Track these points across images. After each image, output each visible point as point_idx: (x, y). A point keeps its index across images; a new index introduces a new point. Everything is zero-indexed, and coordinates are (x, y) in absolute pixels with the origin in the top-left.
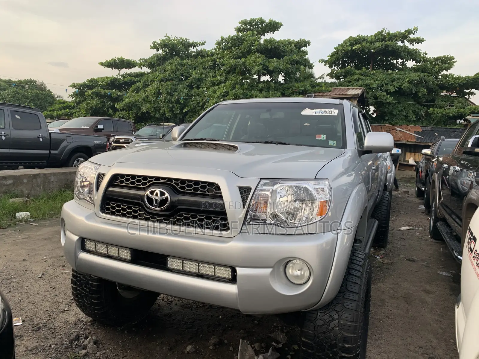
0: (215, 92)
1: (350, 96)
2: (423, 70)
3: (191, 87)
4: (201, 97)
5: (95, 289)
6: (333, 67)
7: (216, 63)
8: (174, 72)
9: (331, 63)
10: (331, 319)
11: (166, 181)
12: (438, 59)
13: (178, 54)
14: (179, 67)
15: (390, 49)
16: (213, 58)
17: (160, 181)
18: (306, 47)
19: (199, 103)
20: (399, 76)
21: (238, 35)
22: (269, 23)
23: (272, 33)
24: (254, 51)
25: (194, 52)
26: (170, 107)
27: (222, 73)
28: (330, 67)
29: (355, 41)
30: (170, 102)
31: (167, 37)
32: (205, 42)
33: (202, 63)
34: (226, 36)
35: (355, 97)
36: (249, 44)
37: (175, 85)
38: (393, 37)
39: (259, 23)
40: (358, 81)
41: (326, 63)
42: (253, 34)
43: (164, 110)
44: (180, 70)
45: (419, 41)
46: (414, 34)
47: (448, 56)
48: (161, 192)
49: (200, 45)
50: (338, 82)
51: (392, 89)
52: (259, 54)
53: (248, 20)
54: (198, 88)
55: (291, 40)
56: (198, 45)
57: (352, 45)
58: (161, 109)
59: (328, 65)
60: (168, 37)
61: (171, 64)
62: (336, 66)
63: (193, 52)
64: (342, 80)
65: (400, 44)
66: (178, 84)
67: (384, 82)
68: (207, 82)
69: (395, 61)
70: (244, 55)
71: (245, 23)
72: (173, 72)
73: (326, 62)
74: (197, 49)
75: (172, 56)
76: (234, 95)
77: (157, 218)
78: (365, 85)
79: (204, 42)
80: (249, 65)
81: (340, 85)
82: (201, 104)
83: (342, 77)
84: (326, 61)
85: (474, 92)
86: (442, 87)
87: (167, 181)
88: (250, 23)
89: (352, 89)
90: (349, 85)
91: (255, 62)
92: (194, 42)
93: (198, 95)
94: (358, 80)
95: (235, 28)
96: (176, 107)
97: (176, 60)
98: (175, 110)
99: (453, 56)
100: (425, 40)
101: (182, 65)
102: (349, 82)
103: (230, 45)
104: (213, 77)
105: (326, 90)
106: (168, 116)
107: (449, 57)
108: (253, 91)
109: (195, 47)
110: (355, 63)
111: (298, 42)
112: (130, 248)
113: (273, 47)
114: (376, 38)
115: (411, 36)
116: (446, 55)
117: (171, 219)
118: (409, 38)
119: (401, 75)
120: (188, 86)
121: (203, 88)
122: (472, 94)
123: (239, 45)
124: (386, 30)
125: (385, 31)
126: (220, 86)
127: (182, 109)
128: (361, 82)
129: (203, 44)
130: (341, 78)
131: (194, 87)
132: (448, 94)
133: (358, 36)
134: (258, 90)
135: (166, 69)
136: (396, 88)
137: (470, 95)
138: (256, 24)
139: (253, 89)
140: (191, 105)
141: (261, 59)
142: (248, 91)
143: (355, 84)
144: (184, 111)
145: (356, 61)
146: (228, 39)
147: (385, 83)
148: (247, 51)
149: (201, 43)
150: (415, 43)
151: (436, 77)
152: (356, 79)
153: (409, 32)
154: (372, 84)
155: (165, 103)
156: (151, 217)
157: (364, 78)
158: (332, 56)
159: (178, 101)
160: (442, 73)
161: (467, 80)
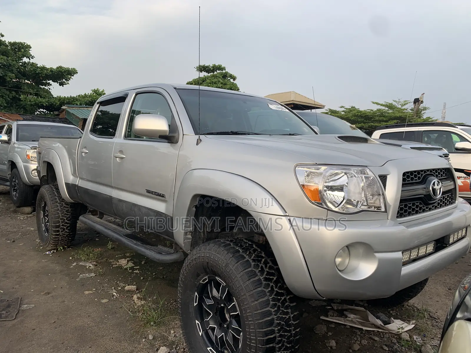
99: (30, 45)
160: (24, 61)
161: (51, 71)
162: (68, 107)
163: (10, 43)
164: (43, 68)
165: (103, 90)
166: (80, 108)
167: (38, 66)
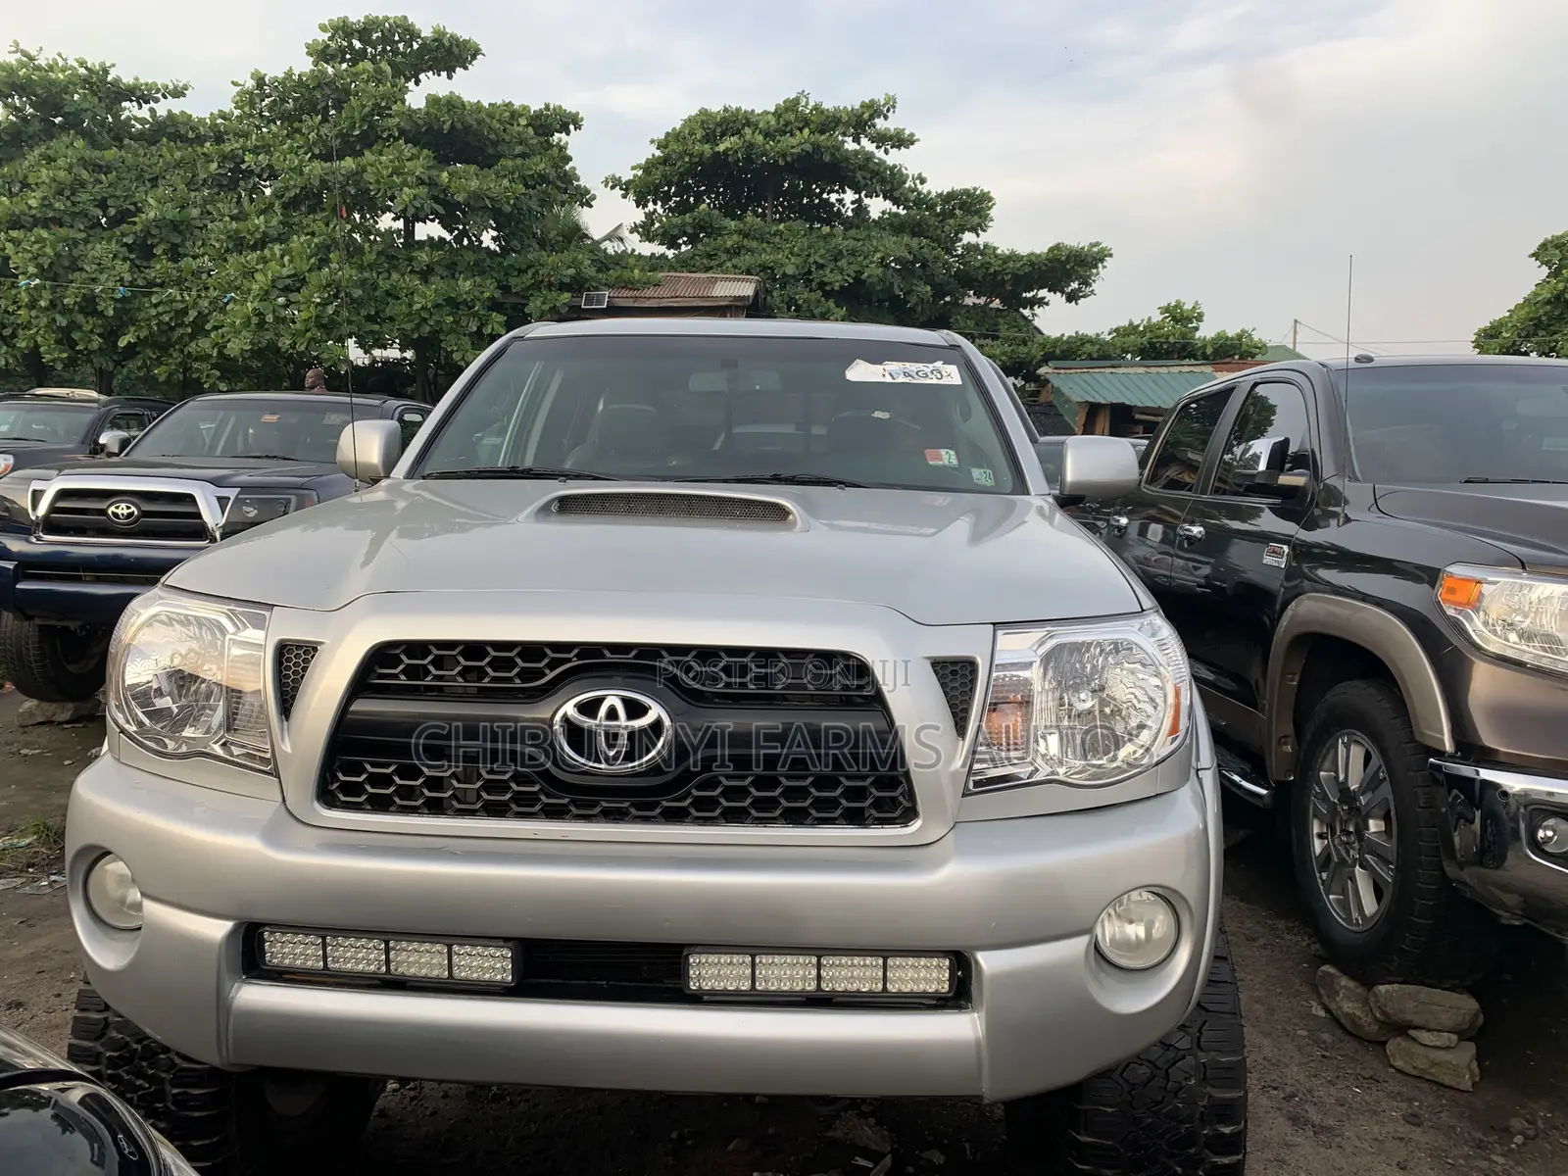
0: (249, 274)
1: (722, 303)
2: (915, 228)
3: (142, 251)
4: (189, 289)
5: (197, 1114)
6: (651, 206)
7: (243, 167)
8: (67, 193)
9: (641, 190)
10: (1171, 1054)
11: (631, 655)
12: (950, 197)
13: (73, 123)
14: (85, 175)
15: (827, 158)
16: (227, 147)
17: (604, 657)
18: (568, 134)
19: (185, 312)
20: (850, 243)
21: (324, 73)
22: (435, 40)
23: (444, 74)
24: (390, 136)
25: (142, 121)
26: (60, 328)
27: (271, 205)
28: (641, 202)
29: (719, 125)
30: (59, 308)
31: (19, 55)
32: (185, 88)
33: (178, 165)
34: (274, 71)
35: (737, 307)
36: (367, 109)
37: (76, 243)
38: (829, 122)
39: (397, 38)
40: (738, 254)
41: (627, 190)
42: (379, 71)
43: (33, 338)
44: (90, 186)
45: (901, 141)
46: (886, 118)
47: (975, 189)
48: (628, 703)
49: (165, 97)
50: (676, 256)
51: (836, 280)
52: (410, 145)
53: (353, 19)
54: (175, 254)
55: (517, 104)
56: (159, 95)
57: (710, 138)
58: (20, 332)
59: (631, 196)
60: (25, 53)
61: (50, 160)
62: (659, 203)
63: (136, 119)
64: (684, 248)
65: (850, 145)
66: (86, 241)
67: (811, 260)
68: (213, 236)
69: (833, 197)
70: (350, 146)
71: (343, 29)
72: (60, 193)
73: (627, 188)
74: (152, 111)
75: (50, 132)
76: (329, 285)
77: (605, 804)
78: (760, 266)
79: (181, 85)
80: (378, 182)
81: (683, 263)
82: (193, 314)
83: (685, 239)
84: (626, 183)
85: (1044, 298)
86: (966, 280)
87: (635, 657)
88: (364, 32)
89: (722, 279)
90: (711, 268)
91: (396, 172)
92: (142, 81)
93: (179, 283)
94: (735, 252)
95: (308, 46)
96: (87, 328)
97: (71, 148)
98: (81, 339)
99: (989, 192)
100: (918, 140)
101: (97, 168)
102: (710, 256)
103: (290, 105)
104: (233, 218)
105: (645, 279)
106: (53, 360)
107: (978, 192)
108: (395, 276)
109: (147, 102)
110: (718, 194)
111: (538, 115)
112: (506, 939)
113: (459, 126)
114: (782, 122)
115: (880, 124)
116: (969, 186)
117: (667, 800)
118: (872, 130)
119: (858, 240)
120: (130, 248)
121: (194, 257)
122: (1041, 302)
123: (326, 109)
124: (807, 98)
125: (805, 100)
126: (267, 252)
127: (111, 335)
128: (746, 259)
129: (178, 93)
130: (680, 241)
131: (158, 251)
132: (982, 301)
133: (726, 110)
134: (412, 272)
135: (31, 180)
136: (846, 277)
137: (1036, 307)
138: (386, 39)
139: (396, 268)
140: (149, 319)
141: (419, 164)
142: (379, 273)
143: (729, 264)
144: (122, 343)
145: (721, 189)
146: (282, 83)
147: (815, 262)
148: (363, 132)
149: (171, 87)
150: (892, 148)
151: (949, 251)
152: (732, 246)
153: (874, 110)
154: (782, 265)
155: (33, 313)
156: (573, 802)
157: (754, 244)
158: (649, 167)
159: (89, 306)
160: (965, 241)
161: (1032, 264)
162: (1055, 368)
163: (940, 195)
164: (1013, 257)
165: (1197, 303)
166: (1091, 370)
167: (999, 252)
